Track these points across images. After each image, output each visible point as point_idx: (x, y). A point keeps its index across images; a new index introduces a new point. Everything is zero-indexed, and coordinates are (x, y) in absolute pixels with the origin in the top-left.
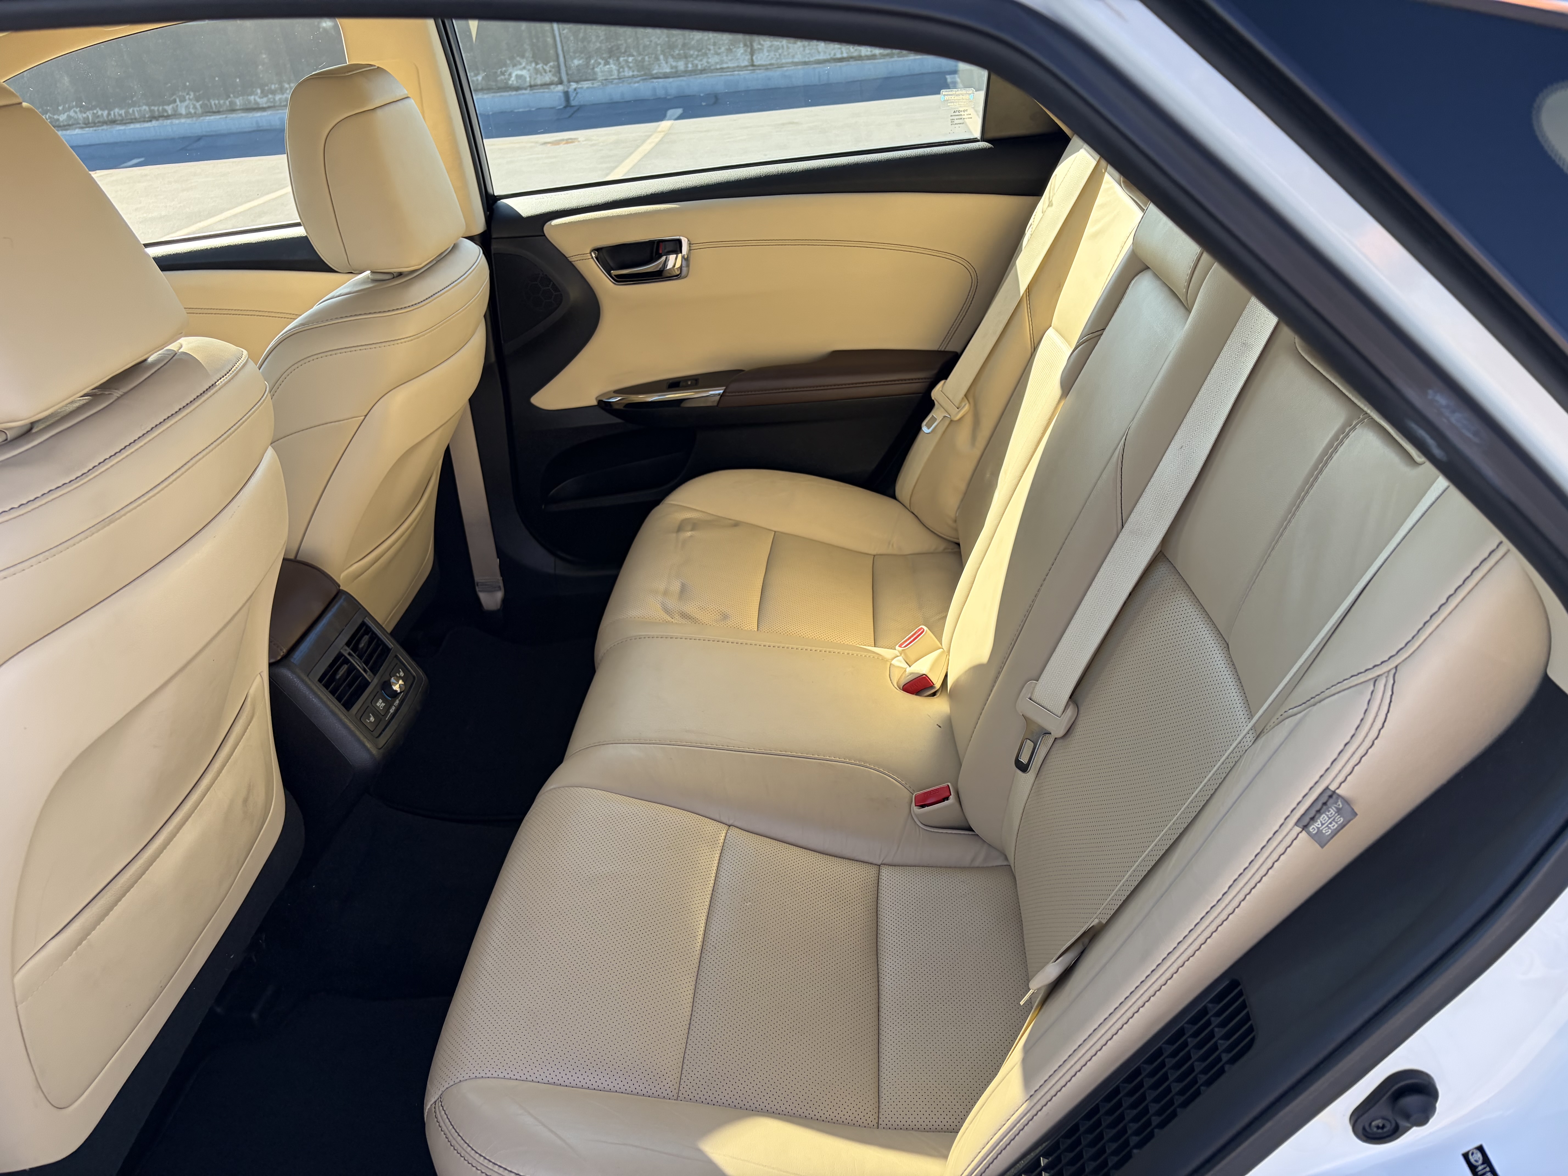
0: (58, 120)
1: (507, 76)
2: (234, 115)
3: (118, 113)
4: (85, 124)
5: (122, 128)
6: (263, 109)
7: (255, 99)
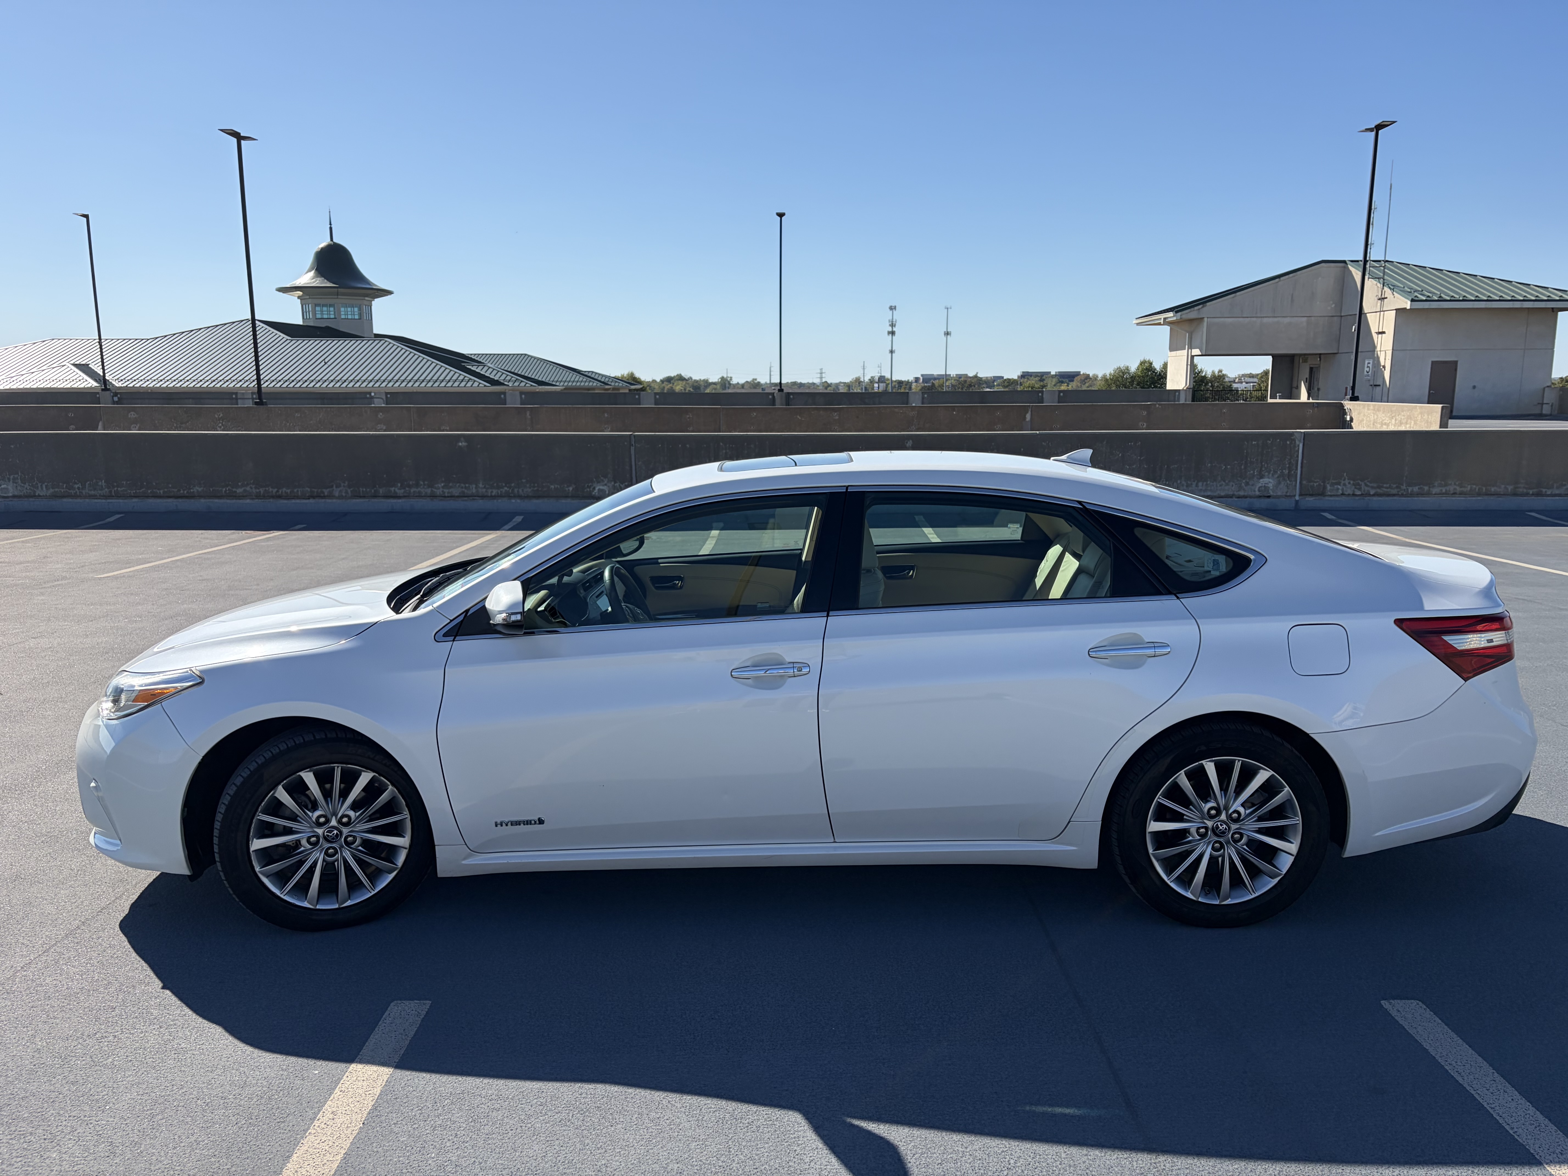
0: (236, 492)
1: (591, 489)
2: (375, 500)
3: (285, 491)
4: (256, 496)
5: (285, 501)
6: (399, 497)
7: (394, 490)
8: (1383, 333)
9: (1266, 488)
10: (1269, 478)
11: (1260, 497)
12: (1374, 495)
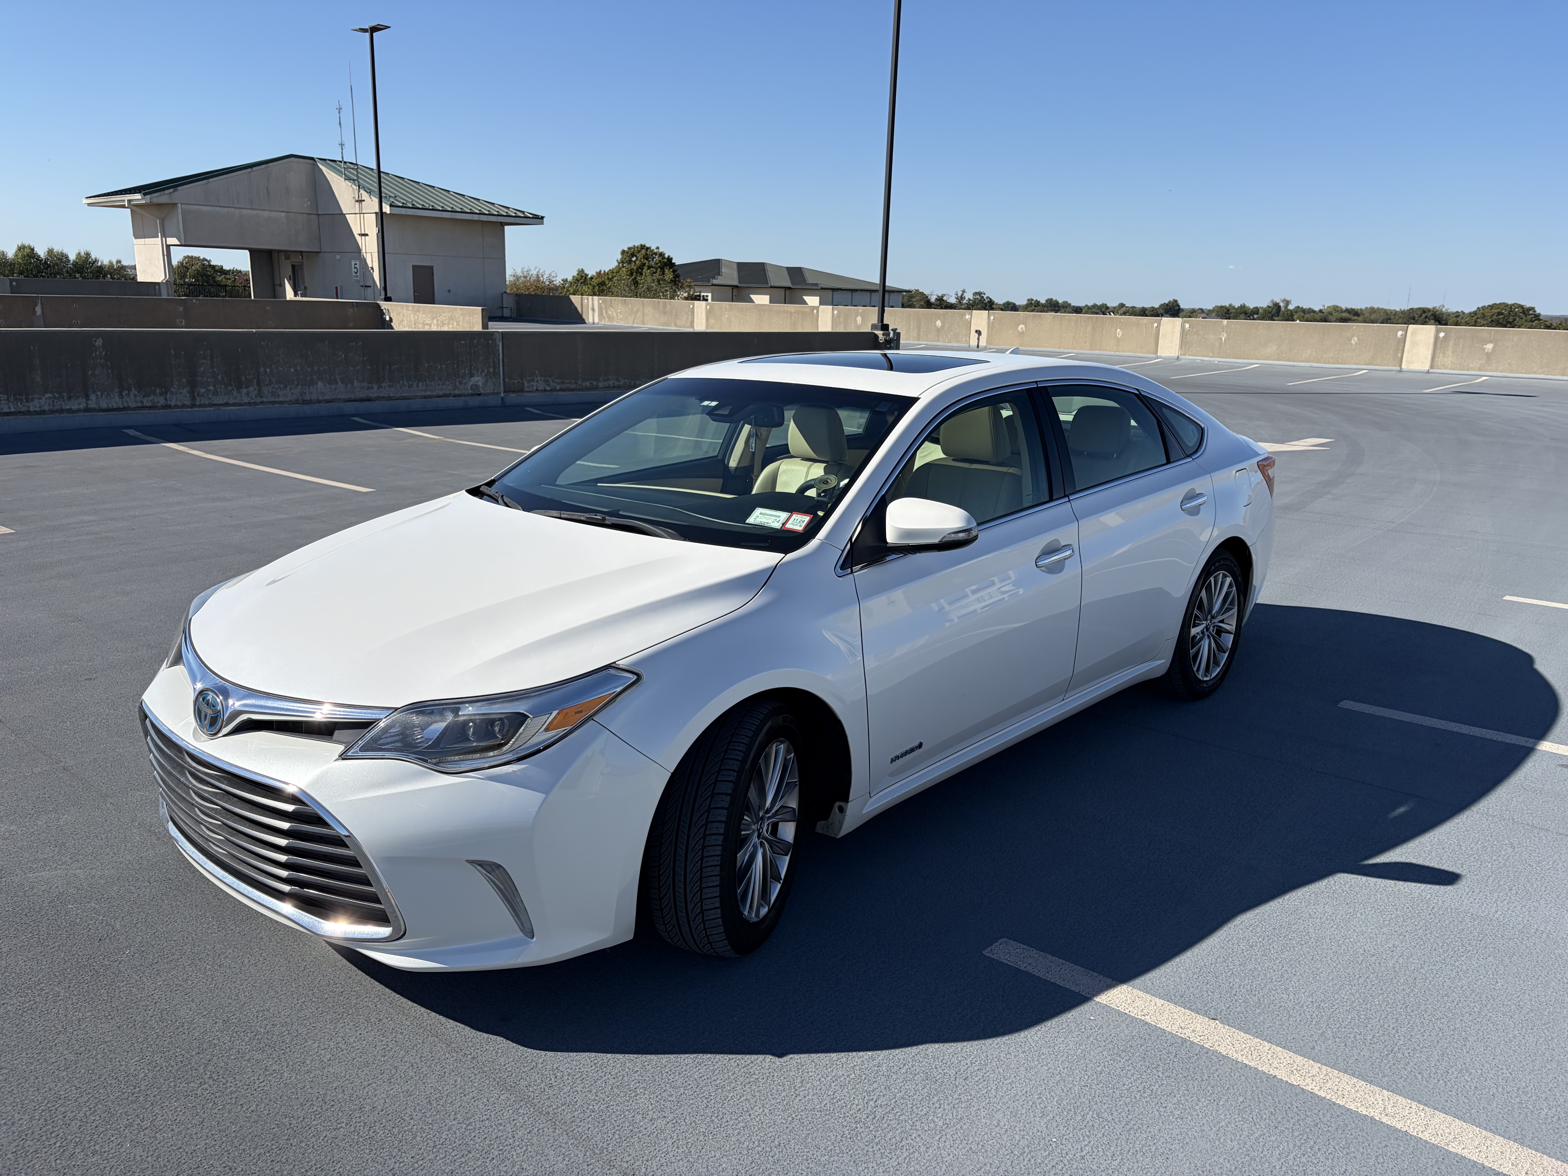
8: (367, 235)
9: (477, 386)
10: (478, 376)
11: (472, 395)
12: (560, 390)
